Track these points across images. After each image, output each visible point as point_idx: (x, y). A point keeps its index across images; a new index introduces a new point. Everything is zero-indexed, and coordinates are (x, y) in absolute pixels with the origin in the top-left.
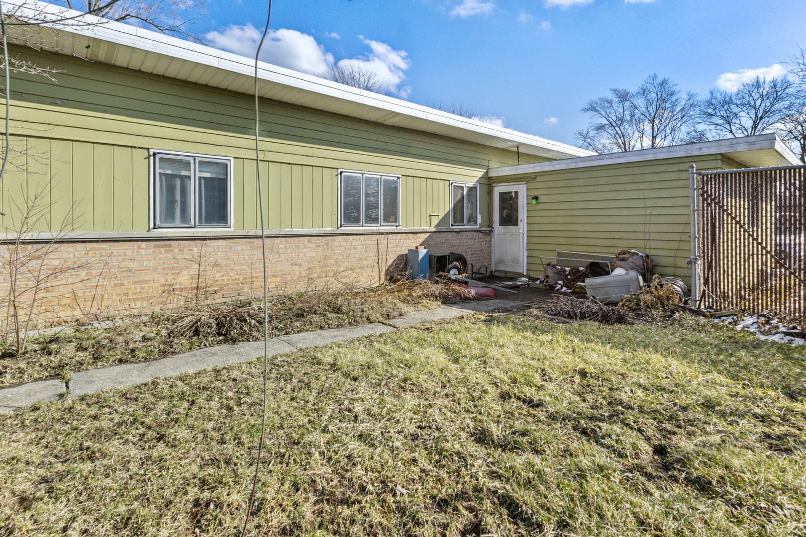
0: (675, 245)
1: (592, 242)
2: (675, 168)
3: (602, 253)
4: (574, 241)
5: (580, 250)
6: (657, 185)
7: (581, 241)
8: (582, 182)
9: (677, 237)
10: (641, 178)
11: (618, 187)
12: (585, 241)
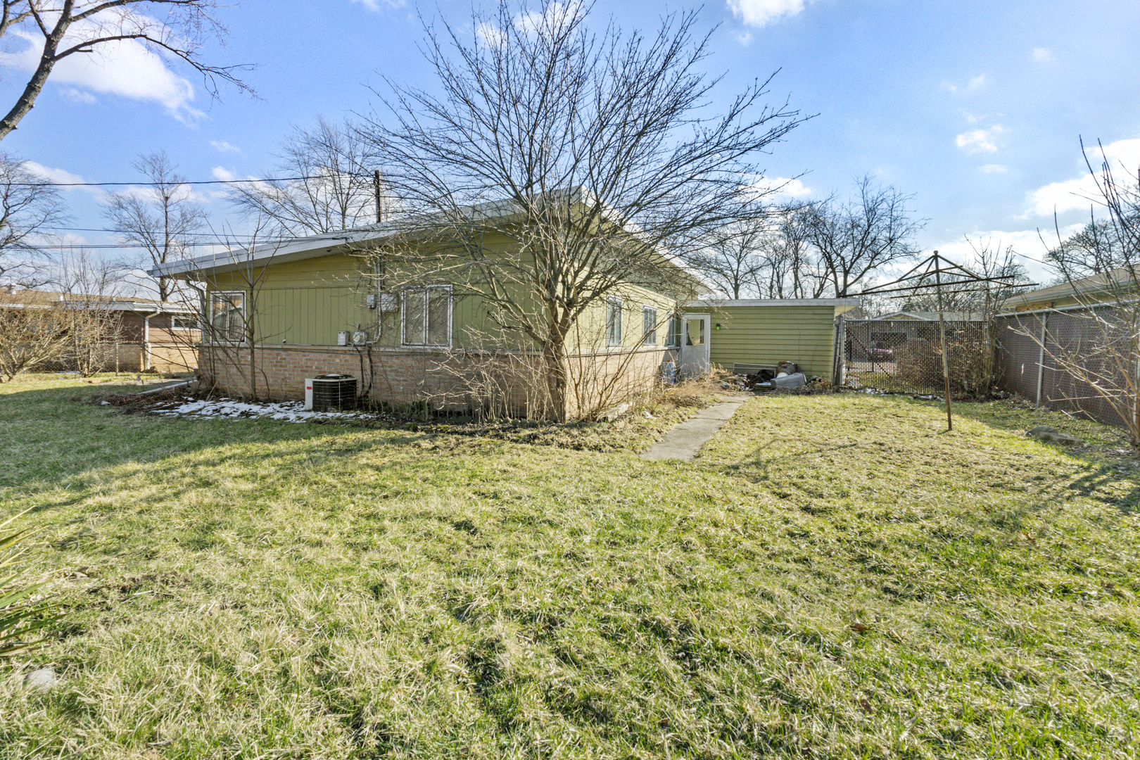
0: (811, 358)
1: (759, 357)
2: (811, 312)
3: (768, 364)
4: (747, 356)
5: (752, 362)
6: (800, 322)
7: (752, 356)
8: (753, 316)
9: (811, 353)
10: (792, 316)
11: (778, 321)
12: (755, 356)
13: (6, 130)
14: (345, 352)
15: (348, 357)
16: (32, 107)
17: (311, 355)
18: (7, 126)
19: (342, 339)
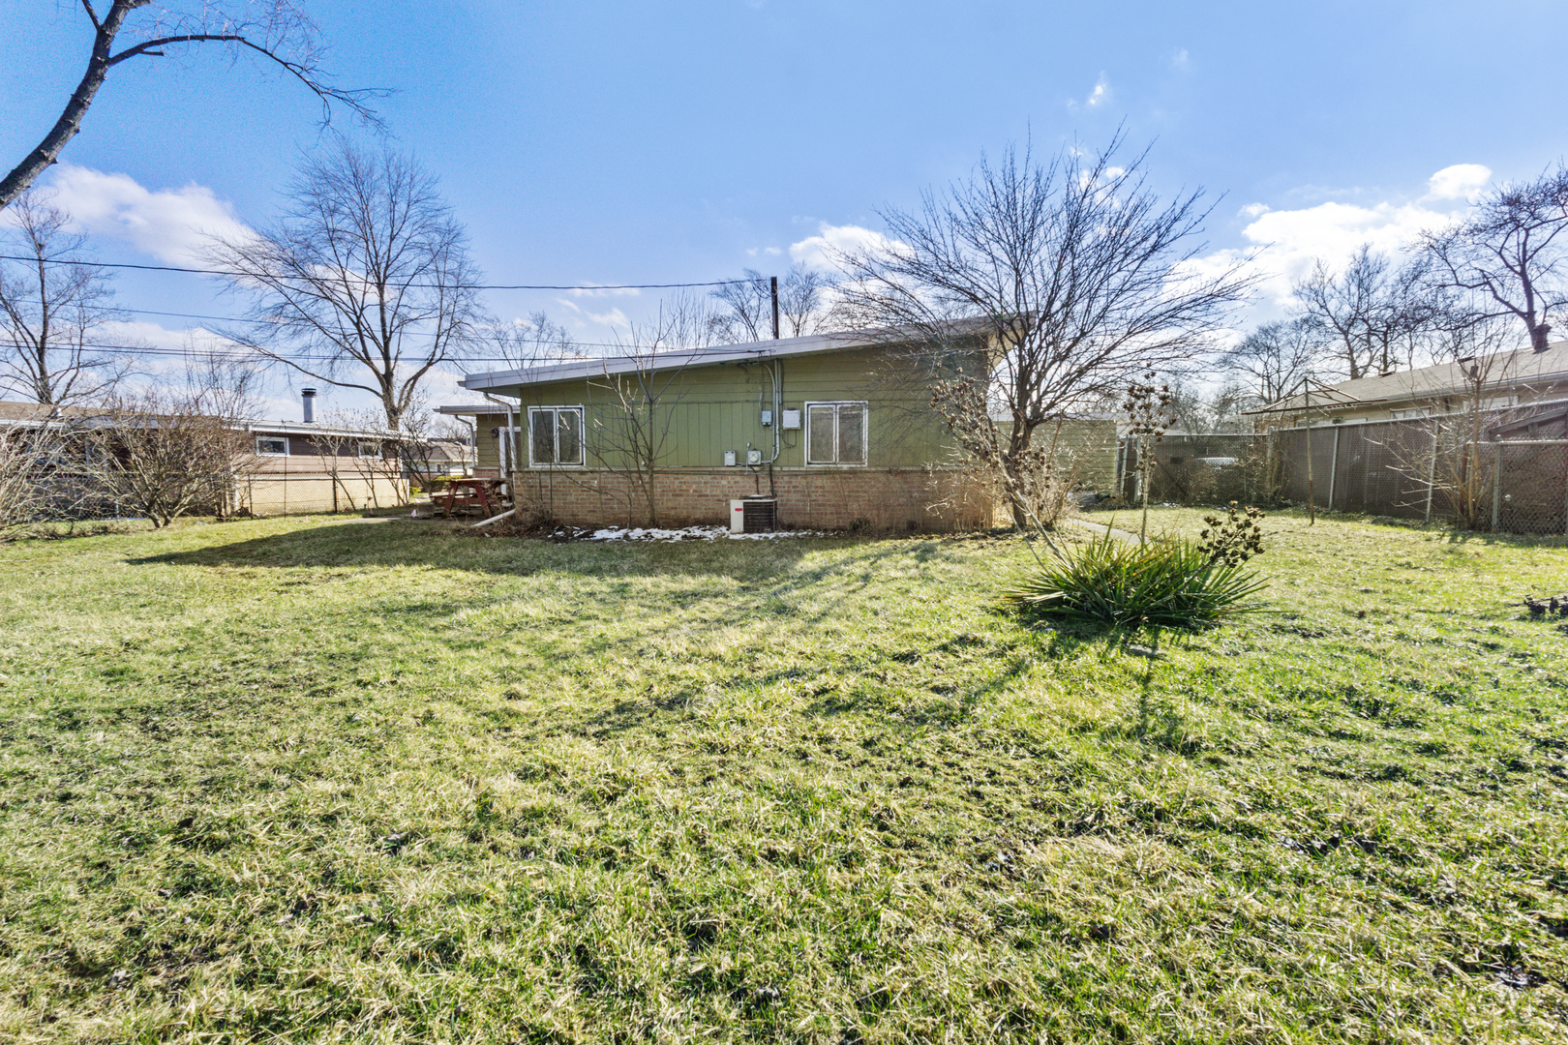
13: (44, 164)
14: (735, 473)
15: (738, 479)
16: (77, 131)
17: (687, 478)
18: (46, 159)
19: (730, 459)
